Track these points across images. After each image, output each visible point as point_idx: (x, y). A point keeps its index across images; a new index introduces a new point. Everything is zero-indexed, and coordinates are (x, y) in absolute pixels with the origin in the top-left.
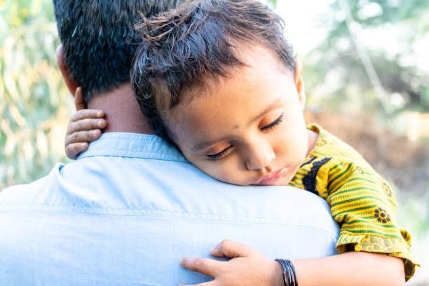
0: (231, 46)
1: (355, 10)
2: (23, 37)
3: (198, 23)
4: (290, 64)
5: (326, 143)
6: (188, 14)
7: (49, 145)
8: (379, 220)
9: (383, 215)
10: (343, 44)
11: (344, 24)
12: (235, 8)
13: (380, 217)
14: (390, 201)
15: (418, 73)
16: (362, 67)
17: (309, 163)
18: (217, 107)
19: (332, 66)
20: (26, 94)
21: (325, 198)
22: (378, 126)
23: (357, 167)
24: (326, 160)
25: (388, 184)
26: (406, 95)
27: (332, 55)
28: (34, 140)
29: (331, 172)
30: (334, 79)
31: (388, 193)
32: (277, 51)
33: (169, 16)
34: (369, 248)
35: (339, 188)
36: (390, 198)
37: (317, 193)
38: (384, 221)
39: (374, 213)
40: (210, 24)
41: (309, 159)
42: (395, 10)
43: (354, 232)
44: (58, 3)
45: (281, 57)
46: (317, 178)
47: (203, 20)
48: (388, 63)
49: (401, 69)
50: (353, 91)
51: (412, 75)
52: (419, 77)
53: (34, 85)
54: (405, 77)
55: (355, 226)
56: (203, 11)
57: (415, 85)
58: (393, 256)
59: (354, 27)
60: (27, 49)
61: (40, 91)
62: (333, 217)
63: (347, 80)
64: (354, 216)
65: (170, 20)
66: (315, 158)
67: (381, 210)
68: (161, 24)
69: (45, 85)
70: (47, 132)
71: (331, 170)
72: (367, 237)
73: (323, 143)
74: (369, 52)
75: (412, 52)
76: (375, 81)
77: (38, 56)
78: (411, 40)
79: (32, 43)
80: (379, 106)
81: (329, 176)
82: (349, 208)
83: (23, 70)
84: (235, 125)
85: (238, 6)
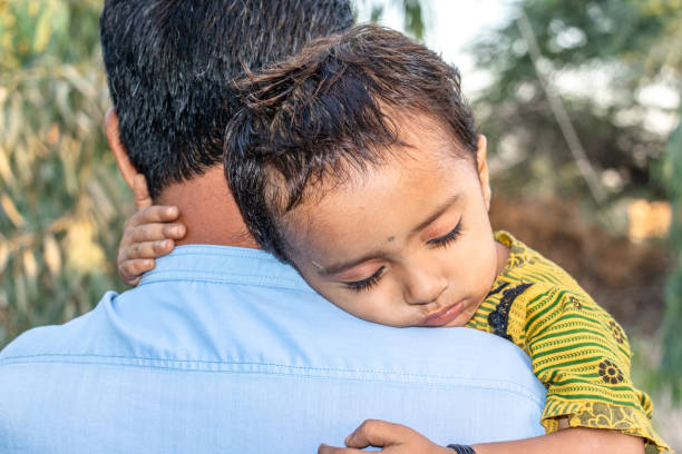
0: (384, 115)
1: (543, 39)
2: (21, 88)
3: (332, 81)
4: (470, 142)
5: (521, 261)
6: (315, 65)
7: (64, 257)
8: (606, 379)
9: (612, 372)
10: (525, 92)
11: (526, 61)
12: (388, 56)
13: (607, 374)
14: (621, 349)
15: (645, 138)
16: (556, 128)
17: (497, 291)
18: (362, 208)
19: (508, 127)
20: (27, 175)
21: (521, 345)
22: (581, 221)
23: (572, 298)
24: (523, 288)
25: (617, 324)
26: (625, 171)
27: (508, 109)
28: (40, 251)
29: (531, 306)
30: (510, 148)
31: (619, 337)
32: (450, 122)
33: (286, 68)
34: (592, 422)
35: (545, 330)
36: (620, 345)
37: (509, 338)
38: (614, 381)
39: (597, 370)
40: (350, 81)
41: (497, 286)
42: (606, 37)
43: (567, 397)
44: (109, 45)
45: (457, 132)
46: (511, 314)
47: (340, 75)
48: (596, 121)
49: (617, 131)
50: (542, 166)
51: (635, 141)
52: (645, 144)
53: (39, 162)
54: (623, 144)
55: (569, 389)
56: (339, 61)
57: (639, 156)
58: (629, 435)
59: (543, 65)
60: (27, 105)
61: (48, 172)
62: (536, 375)
63: (531, 149)
64: (568, 373)
65: (288, 74)
66: (507, 284)
67: (608, 363)
68: (274, 80)
69: (57, 161)
70: (60, 236)
71: (531, 302)
72: (588, 405)
73: (518, 261)
74: (567, 104)
75: (634, 104)
76: (577, 151)
77: (45, 117)
78: (633, 86)
79: (34, 95)
80: (583, 189)
81: (529, 312)
82: (560, 361)
83: (22, 138)
84: (389, 236)
85: (390, 53)
